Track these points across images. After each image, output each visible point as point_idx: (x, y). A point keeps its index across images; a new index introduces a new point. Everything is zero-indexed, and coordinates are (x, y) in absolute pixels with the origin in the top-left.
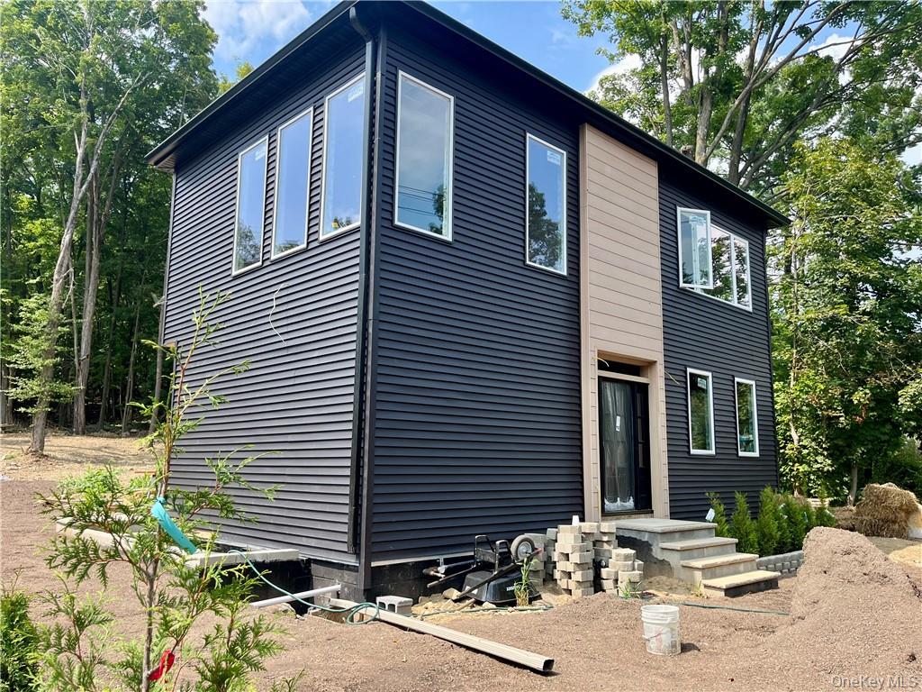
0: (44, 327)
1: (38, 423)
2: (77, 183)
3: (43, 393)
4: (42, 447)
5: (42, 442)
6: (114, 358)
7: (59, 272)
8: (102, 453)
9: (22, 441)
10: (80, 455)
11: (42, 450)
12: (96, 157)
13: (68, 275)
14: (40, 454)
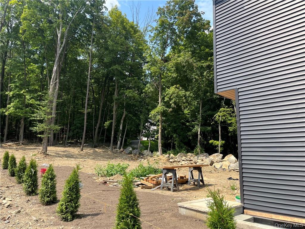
0: (47, 103)
1: (45, 141)
2: (58, 47)
3: (47, 129)
4: (46, 151)
5: (46, 149)
6: (60, 117)
7: (53, 82)
8: (65, 154)
9: (33, 148)
10: (59, 154)
11: (46, 152)
12: (65, 38)
13: (56, 83)
14: (45, 154)
